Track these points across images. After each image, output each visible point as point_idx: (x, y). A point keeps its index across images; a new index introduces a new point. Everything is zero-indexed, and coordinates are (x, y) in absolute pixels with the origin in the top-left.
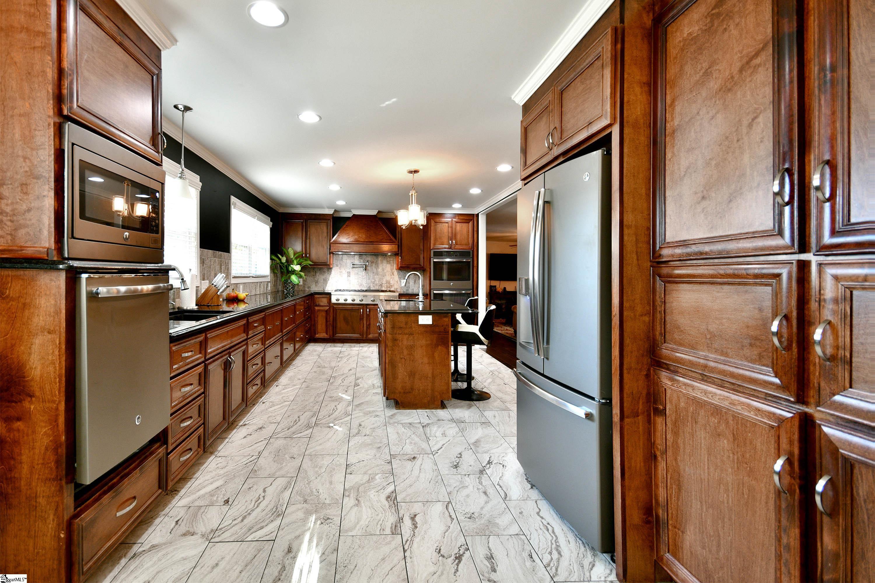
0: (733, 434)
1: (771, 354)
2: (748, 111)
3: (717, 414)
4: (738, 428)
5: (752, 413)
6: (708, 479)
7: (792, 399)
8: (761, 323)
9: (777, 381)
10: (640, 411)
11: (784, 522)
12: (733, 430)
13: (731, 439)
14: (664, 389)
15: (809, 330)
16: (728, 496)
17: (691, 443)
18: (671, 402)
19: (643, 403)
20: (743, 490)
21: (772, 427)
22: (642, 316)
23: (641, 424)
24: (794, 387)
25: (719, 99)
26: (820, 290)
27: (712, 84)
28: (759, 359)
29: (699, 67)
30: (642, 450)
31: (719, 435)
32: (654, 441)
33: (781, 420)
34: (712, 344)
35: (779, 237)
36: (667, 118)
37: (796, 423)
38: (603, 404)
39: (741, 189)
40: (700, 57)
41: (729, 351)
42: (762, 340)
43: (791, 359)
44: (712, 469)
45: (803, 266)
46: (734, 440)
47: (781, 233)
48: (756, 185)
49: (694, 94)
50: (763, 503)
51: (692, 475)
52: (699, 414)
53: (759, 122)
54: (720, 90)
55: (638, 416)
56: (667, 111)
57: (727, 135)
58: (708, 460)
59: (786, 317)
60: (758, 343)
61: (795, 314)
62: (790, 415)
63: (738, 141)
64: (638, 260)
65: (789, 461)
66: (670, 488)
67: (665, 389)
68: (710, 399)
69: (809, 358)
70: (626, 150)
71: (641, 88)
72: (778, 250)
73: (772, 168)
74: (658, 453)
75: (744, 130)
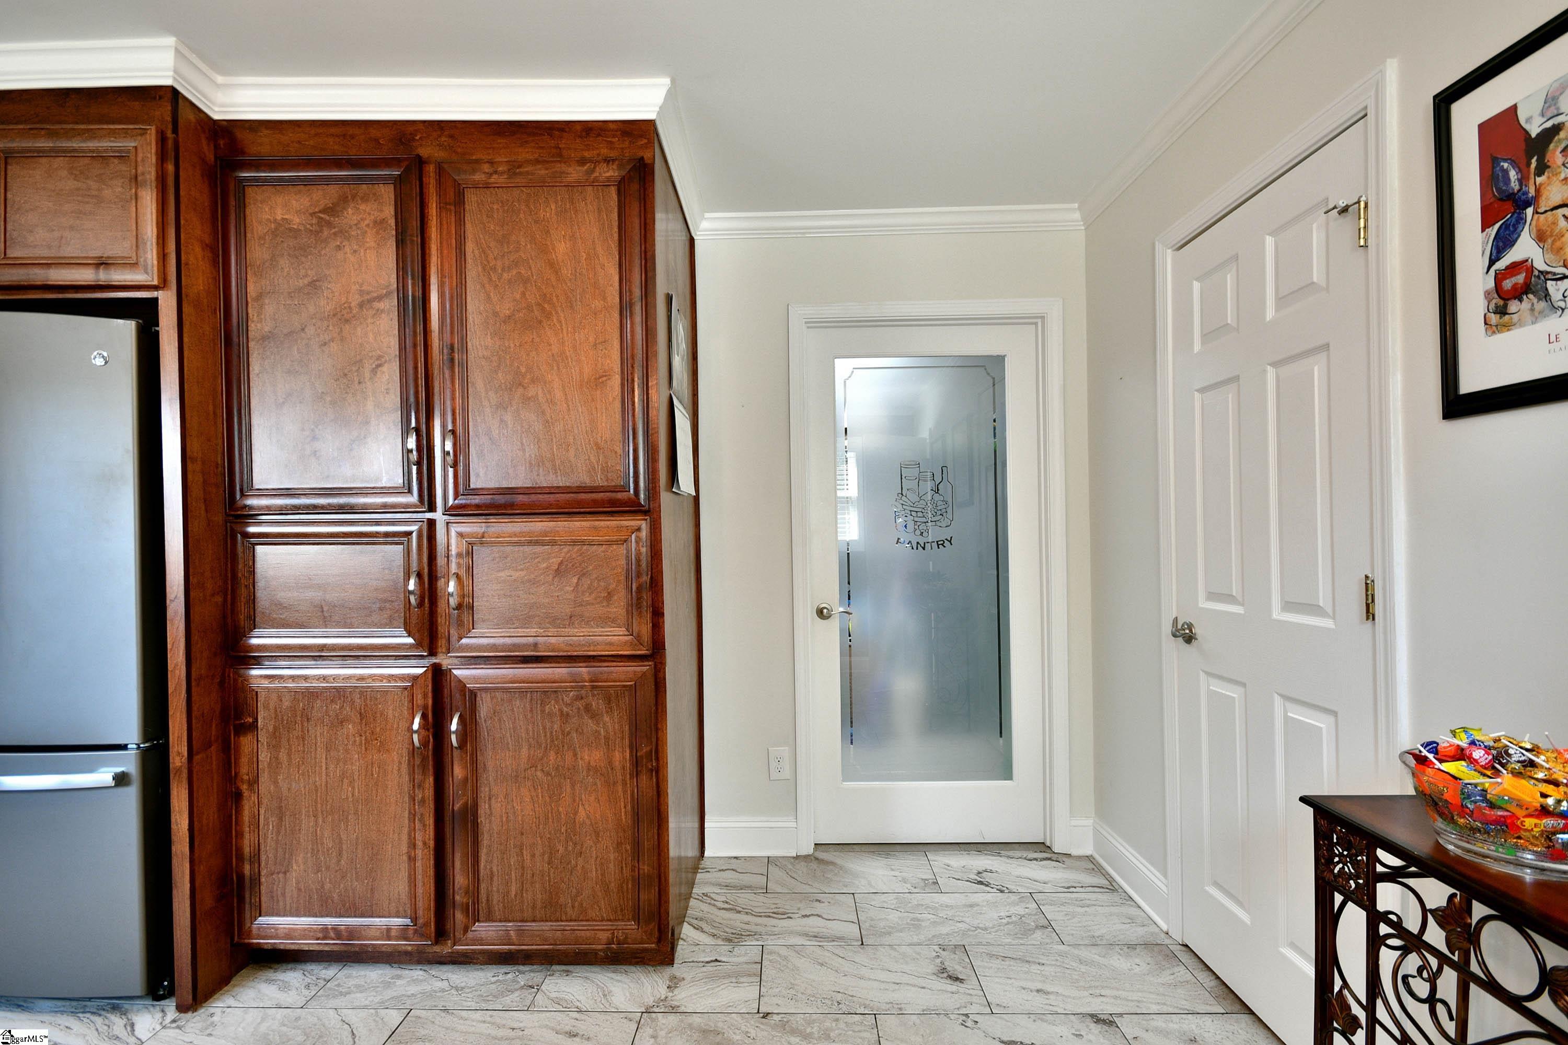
0: (360, 714)
1: (403, 614)
2: (370, 355)
3: (340, 699)
4: (366, 705)
5: (384, 681)
6: (327, 781)
7: (425, 654)
8: (392, 584)
9: (410, 640)
10: (213, 738)
11: (418, 777)
12: (361, 709)
13: (357, 720)
14: (254, 693)
15: (436, 584)
16: (353, 788)
17: (300, 748)
18: (266, 707)
19: (217, 725)
20: (372, 771)
21: (405, 688)
22: (213, 595)
23: (214, 758)
24: (426, 642)
25: (334, 326)
26: (448, 546)
27: (323, 302)
28: (390, 623)
29: (303, 272)
30: (216, 796)
31: (342, 722)
32: (236, 774)
33: (415, 678)
34: (331, 616)
35: (409, 494)
36: (250, 315)
37: (430, 676)
38: (147, 749)
39: (365, 438)
40: (303, 259)
41: (354, 620)
42: (392, 602)
43: (424, 614)
44: (332, 767)
45: (432, 523)
46: (361, 720)
47: (410, 491)
48: (382, 437)
49: (296, 303)
50: (395, 772)
51: (302, 789)
52: (313, 707)
53: (384, 372)
54: (334, 315)
55: (210, 747)
56: (250, 305)
57: (346, 371)
58: (326, 759)
59: (419, 575)
60: (387, 605)
61: (426, 570)
62: (421, 671)
63: (359, 383)
64: (206, 511)
65: (424, 717)
66: (264, 825)
67: (257, 692)
68: (333, 683)
69: (437, 611)
70: (186, 339)
71: (203, 249)
72: (409, 508)
73: (400, 424)
74: (244, 787)
75: (367, 375)
